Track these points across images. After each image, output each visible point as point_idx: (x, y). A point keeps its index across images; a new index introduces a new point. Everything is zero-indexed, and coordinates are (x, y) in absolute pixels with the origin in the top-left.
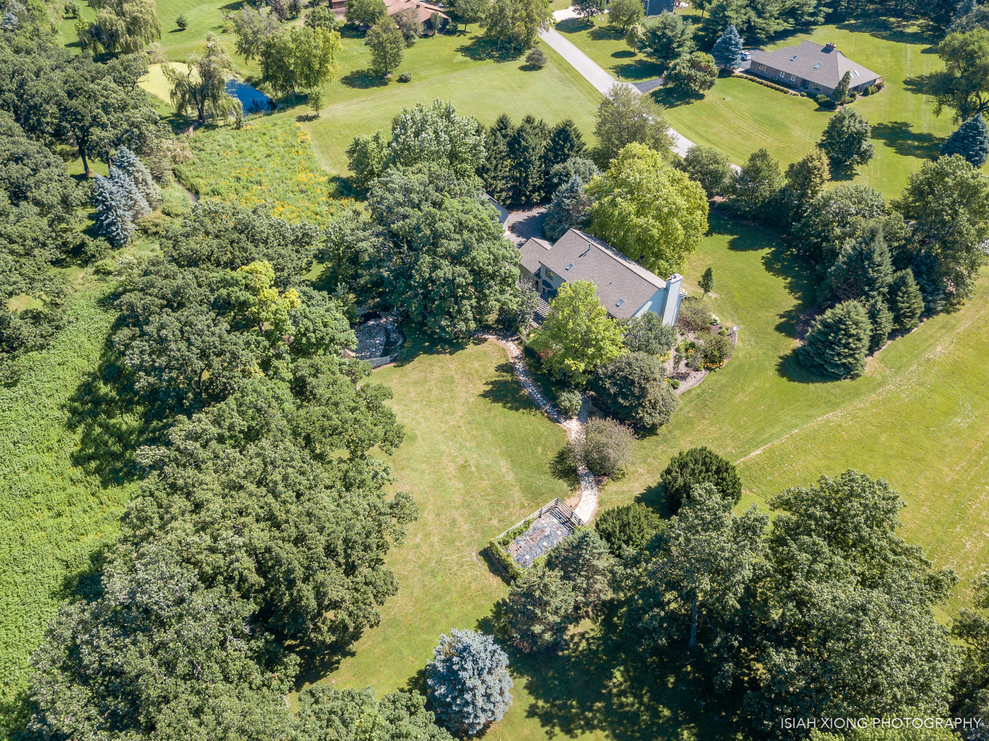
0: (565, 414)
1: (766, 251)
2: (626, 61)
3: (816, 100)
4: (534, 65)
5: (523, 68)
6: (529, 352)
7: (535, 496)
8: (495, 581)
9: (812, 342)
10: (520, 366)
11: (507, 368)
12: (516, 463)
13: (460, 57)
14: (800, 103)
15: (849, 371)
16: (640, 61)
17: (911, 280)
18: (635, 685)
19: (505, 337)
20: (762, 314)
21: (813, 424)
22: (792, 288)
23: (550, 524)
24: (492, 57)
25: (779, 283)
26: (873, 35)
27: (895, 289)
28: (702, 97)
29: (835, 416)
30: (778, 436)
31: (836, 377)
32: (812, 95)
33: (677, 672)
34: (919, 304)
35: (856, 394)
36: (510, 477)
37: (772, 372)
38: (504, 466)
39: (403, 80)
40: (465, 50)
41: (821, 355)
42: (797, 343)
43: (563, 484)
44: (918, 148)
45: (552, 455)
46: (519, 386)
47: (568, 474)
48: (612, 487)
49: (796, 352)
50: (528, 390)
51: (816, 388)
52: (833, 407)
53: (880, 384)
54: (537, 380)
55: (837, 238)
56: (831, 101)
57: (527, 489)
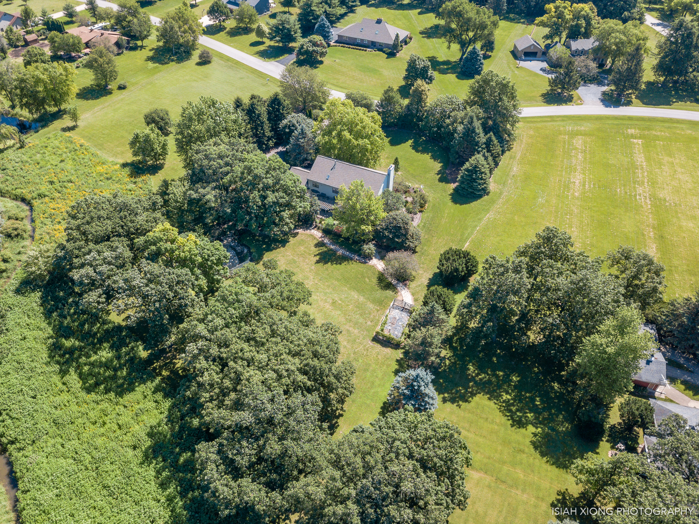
0: (367, 257)
1: (410, 142)
3: (384, 52)
4: (205, 60)
6: (327, 232)
7: (382, 304)
8: (388, 351)
9: (462, 182)
10: (326, 241)
12: (360, 291)
13: (151, 65)
14: (376, 55)
15: (485, 192)
16: (270, 46)
19: (307, 228)
20: (428, 176)
21: (484, 222)
22: (434, 158)
23: (396, 313)
24: (173, 61)
25: (426, 157)
27: (488, 143)
28: (321, 62)
29: (490, 215)
30: (472, 233)
31: (480, 197)
34: (499, 149)
35: (493, 202)
36: (362, 299)
37: (450, 203)
38: (355, 295)
39: (122, 88)
40: (150, 59)
41: (471, 187)
42: (453, 186)
43: (389, 293)
45: (375, 281)
46: (334, 252)
47: (389, 286)
48: (413, 285)
49: (456, 190)
50: (340, 252)
51: (474, 204)
52: (488, 211)
53: (501, 194)
54: (341, 245)
55: (448, 125)
56: (391, 51)
57: (374, 301)
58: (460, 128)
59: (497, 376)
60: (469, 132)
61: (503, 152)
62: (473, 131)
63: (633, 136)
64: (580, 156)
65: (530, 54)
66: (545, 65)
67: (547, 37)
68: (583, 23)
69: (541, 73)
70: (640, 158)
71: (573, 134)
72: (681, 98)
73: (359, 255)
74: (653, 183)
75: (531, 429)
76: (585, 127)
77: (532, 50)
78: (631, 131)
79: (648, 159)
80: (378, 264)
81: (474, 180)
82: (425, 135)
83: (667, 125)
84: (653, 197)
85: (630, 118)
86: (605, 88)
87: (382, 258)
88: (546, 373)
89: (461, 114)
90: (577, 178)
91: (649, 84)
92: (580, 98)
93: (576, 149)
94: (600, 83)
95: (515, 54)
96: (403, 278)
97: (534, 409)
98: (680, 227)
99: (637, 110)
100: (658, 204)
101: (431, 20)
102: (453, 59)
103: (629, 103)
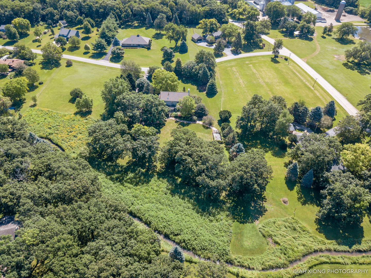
0: (195, 121)
1: (180, 81)
2: (90, 55)
3: (145, 48)
4: (69, 64)
6: (176, 117)
7: (210, 133)
9: (208, 90)
10: (178, 120)
12: (200, 131)
13: (45, 71)
14: (143, 50)
15: (217, 92)
16: (93, 53)
17: (212, 73)
19: (169, 118)
20: (194, 91)
21: (222, 101)
22: (192, 84)
23: (215, 135)
24: (54, 67)
27: (211, 75)
28: (123, 57)
29: (223, 99)
30: (220, 106)
31: (216, 94)
32: (143, 47)
35: (221, 94)
36: (202, 134)
37: (208, 98)
39: (41, 84)
40: (42, 68)
41: (213, 91)
42: (205, 92)
43: (209, 130)
45: (202, 127)
46: (183, 123)
47: (207, 128)
48: (214, 125)
49: (207, 93)
50: (185, 122)
51: (215, 97)
52: (221, 98)
53: (221, 91)
54: (184, 120)
56: (148, 47)
57: (206, 133)
59: (254, 142)
62: (206, 72)
63: (248, 64)
64: (237, 74)
65: (199, 40)
66: (206, 43)
67: (203, 33)
68: (214, 26)
69: (207, 46)
70: (254, 71)
71: (231, 67)
72: (255, 48)
73: (192, 121)
74: (262, 78)
75: (270, 152)
76: (233, 63)
77: (200, 38)
78: (247, 62)
79: (257, 70)
80: (201, 123)
81: (213, 88)
82: (185, 77)
83: (255, 58)
84: (264, 82)
85: (244, 58)
86: (231, 49)
87: (201, 120)
88: (265, 138)
90: (241, 81)
91: (244, 44)
92: (225, 54)
93: (235, 72)
94: (228, 47)
96: (211, 124)
97: (268, 147)
98: (276, 89)
99: (244, 55)
100: (267, 83)
102: (173, 47)
103: (240, 53)
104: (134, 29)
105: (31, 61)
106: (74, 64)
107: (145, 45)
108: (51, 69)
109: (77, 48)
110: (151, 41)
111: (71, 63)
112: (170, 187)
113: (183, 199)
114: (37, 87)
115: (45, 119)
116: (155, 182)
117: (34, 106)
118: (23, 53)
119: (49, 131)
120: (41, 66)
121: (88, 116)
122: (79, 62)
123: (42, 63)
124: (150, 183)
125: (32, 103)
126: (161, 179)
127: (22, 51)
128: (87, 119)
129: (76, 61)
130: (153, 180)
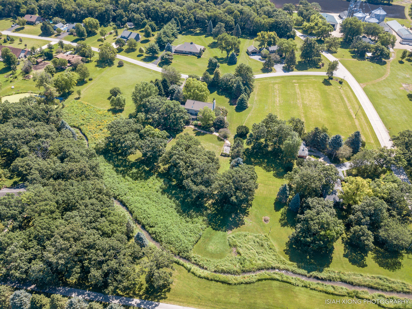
0: (212, 132)
1: (216, 92)
2: (143, 57)
3: (196, 56)
4: (121, 65)
5: (118, 67)
6: (196, 126)
7: (221, 146)
8: (226, 158)
9: (238, 104)
10: (196, 129)
11: (194, 130)
12: (213, 142)
13: (98, 68)
14: (193, 57)
15: (246, 107)
16: (146, 56)
17: (247, 88)
18: (255, 159)
19: (188, 125)
20: (225, 103)
21: (248, 117)
22: (226, 97)
23: (226, 148)
24: (107, 66)
25: (223, 97)
26: (191, 35)
27: (245, 90)
28: (171, 62)
29: (250, 115)
30: (244, 121)
31: (245, 109)
32: (194, 55)
33: (259, 155)
34: (249, 91)
35: (250, 110)
36: (214, 145)
37: (235, 112)
38: (211, 144)
39: (90, 80)
40: (97, 66)
41: (242, 106)
42: (235, 106)
43: (222, 142)
44: (223, 61)
45: (217, 139)
46: (200, 132)
47: (221, 140)
48: (229, 139)
49: (236, 107)
50: (202, 132)
51: (243, 112)
52: (249, 113)
53: (252, 107)
54: (202, 129)
55: (230, 84)
56: (199, 55)
57: (218, 145)
58: (235, 85)
59: (260, 161)
60: (239, 87)
61: (251, 92)
62: (240, 86)
63: (295, 83)
64: (277, 92)
65: (254, 53)
66: (260, 57)
67: (259, 46)
68: (272, 40)
69: (259, 60)
70: (298, 91)
71: (274, 84)
72: (311, 67)
73: (209, 132)
74: (303, 99)
75: (272, 172)
76: (278, 81)
77: (254, 51)
78: (294, 81)
79: (300, 91)
80: (217, 134)
81: (243, 103)
82: (221, 89)
83: (306, 77)
84: (303, 103)
85: (294, 76)
86: (283, 65)
87: (217, 132)
88: (275, 158)
89: (234, 80)
90: (277, 99)
91: (299, 62)
92: (275, 70)
93: (276, 89)
94: (281, 63)
95: (248, 53)
96: (226, 137)
97: (272, 167)
98: (312, 112)
99: (296, 73)
100: (304, 106)
101: (211, 40)
102: (224, 57)
103: (292, 70)
104: (194, 35)
105: (89, 59)
106: (125, 64)
107: (197, 53)
108: (104, 68)
109: (133, 50)
110: (205, 49)
111: (122, 63)
112: (164, 186)
113: (171, 198)
114: (86, 82)
115: (82, 111)
116: (152, 180)
117: (78, 99)
118: (83, 51)
119: (82, 122)
120: (96, 63)
121: (118, 114)
122: (131, 64)
123: (98, 61)
124: (148, 180)
125: (77, 96)
126: (159, 179)
127: (83, 49)
128: (116, 116)
129: (127, 62)
130: (151, 178)
